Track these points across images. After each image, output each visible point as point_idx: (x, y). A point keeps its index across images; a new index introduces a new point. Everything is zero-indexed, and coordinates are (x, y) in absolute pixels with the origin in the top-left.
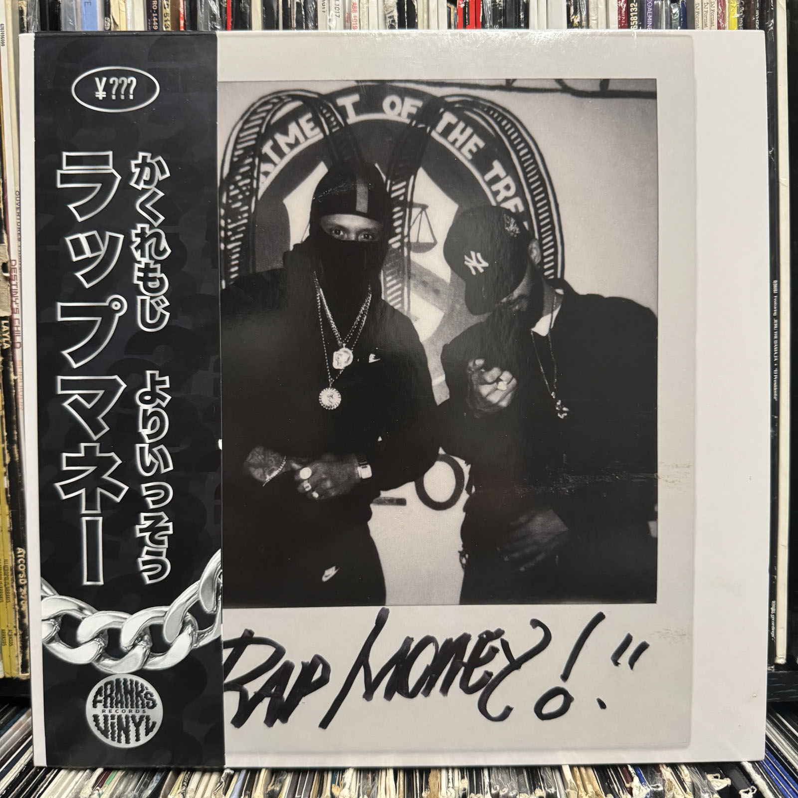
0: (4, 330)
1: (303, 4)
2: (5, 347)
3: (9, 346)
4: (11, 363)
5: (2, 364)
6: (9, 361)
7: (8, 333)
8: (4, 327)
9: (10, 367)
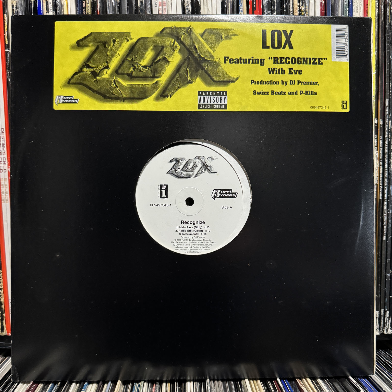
1: (144, 2)
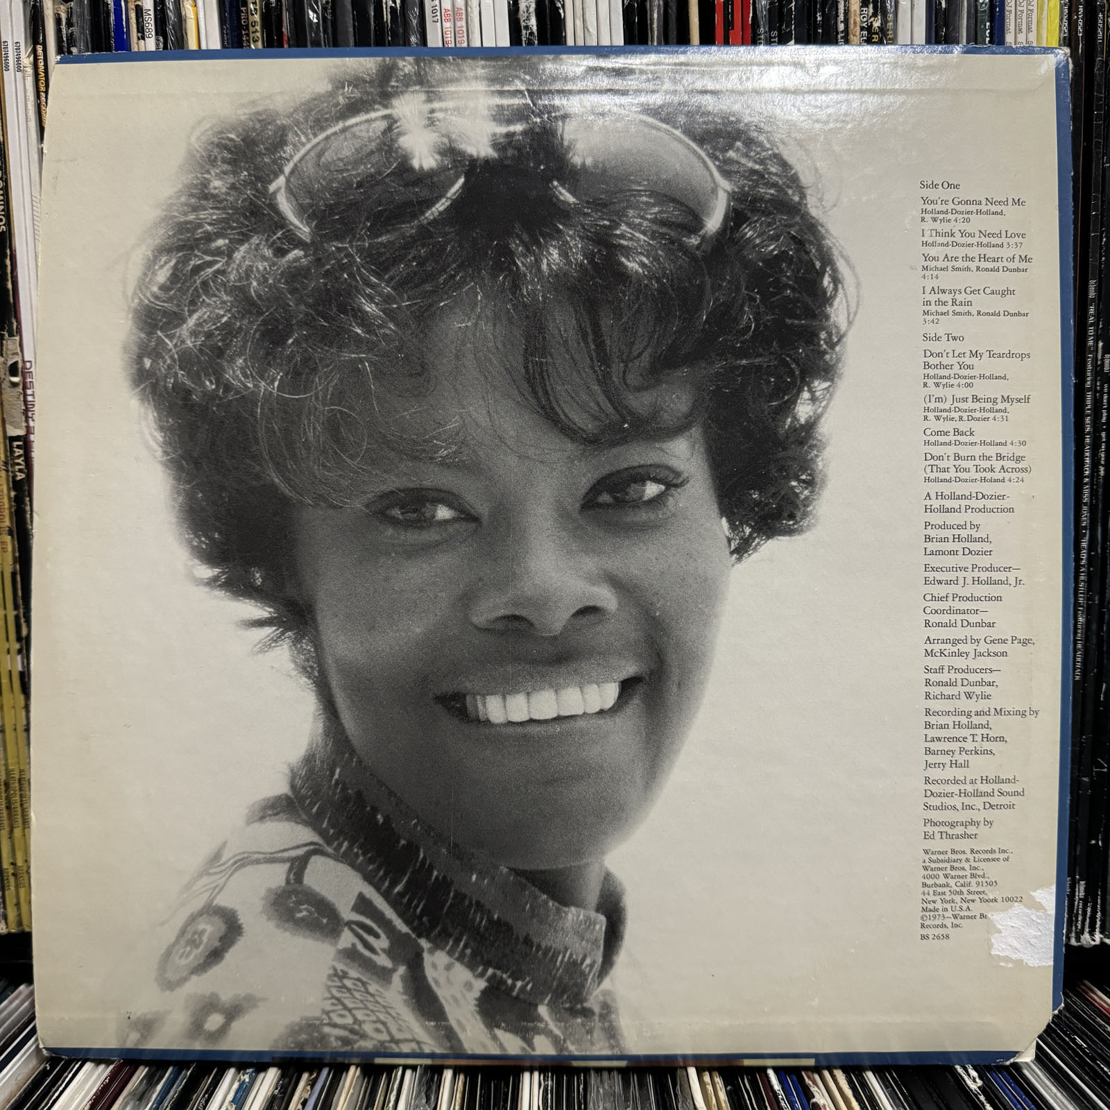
0: (17, 454)
2: (19, 478)
3: (23, 476)
4: (28, 499)
5: (15, 501)
6: (24, 496)
7: (22, 458)
8: (15, 449)
9: (26, 505)
